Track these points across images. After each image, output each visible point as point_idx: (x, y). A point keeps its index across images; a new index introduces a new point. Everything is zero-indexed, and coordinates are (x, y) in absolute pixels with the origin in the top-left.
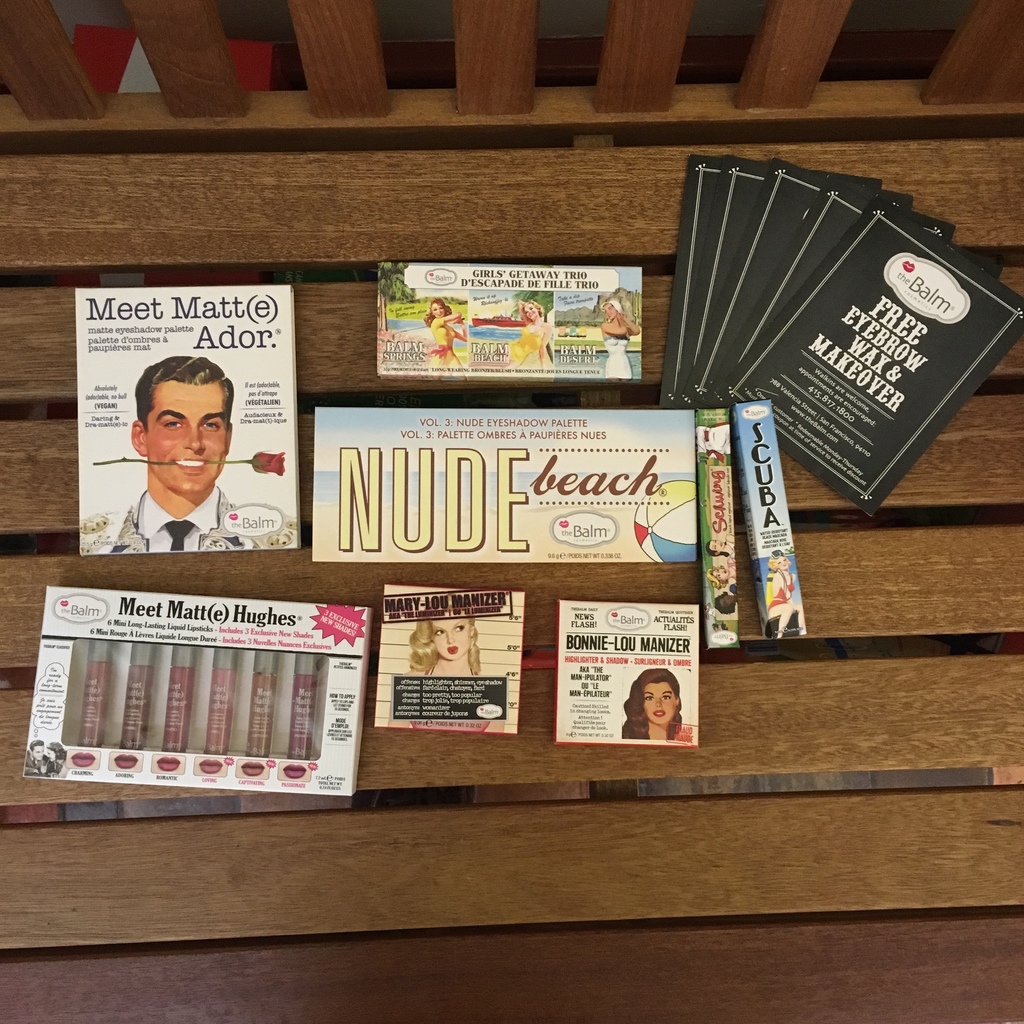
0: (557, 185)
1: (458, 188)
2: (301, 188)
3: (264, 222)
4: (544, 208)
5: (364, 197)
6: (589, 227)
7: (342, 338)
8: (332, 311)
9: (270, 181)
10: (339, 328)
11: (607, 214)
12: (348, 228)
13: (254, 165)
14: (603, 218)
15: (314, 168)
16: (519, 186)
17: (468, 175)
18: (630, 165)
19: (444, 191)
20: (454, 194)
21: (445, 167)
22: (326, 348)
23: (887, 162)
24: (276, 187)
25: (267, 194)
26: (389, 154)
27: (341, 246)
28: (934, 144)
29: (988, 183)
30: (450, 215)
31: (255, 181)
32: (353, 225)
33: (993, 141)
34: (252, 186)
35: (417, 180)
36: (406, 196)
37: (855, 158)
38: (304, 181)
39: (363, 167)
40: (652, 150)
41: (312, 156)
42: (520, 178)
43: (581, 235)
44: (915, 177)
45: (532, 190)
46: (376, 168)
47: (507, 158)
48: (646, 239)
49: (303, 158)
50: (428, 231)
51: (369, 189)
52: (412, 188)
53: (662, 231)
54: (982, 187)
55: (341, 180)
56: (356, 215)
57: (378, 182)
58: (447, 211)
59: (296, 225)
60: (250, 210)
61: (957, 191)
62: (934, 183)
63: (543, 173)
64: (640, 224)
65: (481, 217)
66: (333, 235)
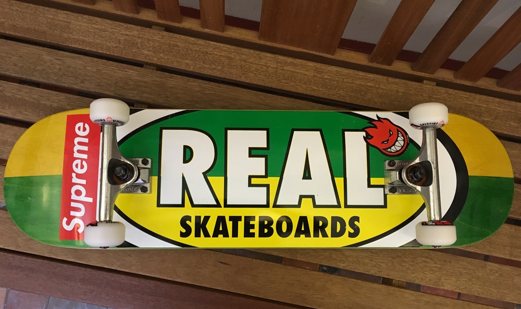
0: (139, 38)
1: (108, 31)
2: (60, 21)
3: (46, 29)
4: (133, 43)
5: (78, 28)
6: (147, 52)
7: (60, 68)
8: (60, 60)
9: (51, 17)
10: (59, 65)
11: (152, 50)
12: (71, 36)
13: (48, 11)
14: (150, 51)
15: (65, 16)
16: (127, 35)
17: (112, 28)
18: (163, 37)
19: (104, 31)
20: (106, 33)
21: (106, 24)
22: (54, 70)
23: (242, 54)
24: (52, 19)
25: (49, 20)
26: (89, 16)
27: (67, 41)
28: (258, 52)
29: (272, 68)
30: (104, 39)
31: (46, 16)
32: (72, 35)
33: (277, 55)
34: (45, 17)
35: (96, 26)
36: (91, 30)
37: (233, 51)
38: (61, 19)
39: (80, 18)
40: (171, 34)
41: (65, 12)
42: (128, 33)
43: (142, 54)
44: (250, 61)
45: (131, 37)
46: (84, 20)
47: (126, 26)
48: (163, 60)
49: (63, 12)
50: (95, 42)
51: (80, 26)
52: (94, 28)
53: (168, 59)
54: (270, 69)
55: (72, 21)
56: (75, 33)
57: (84, 24)
58: (103, 38)
59: (55, 31)
60: (42, 24)
61: (262, 68)
62: (255, 64)
63: (136, 33)
64: (162, 55)
65: (113, 42)
66: (66, 37)
